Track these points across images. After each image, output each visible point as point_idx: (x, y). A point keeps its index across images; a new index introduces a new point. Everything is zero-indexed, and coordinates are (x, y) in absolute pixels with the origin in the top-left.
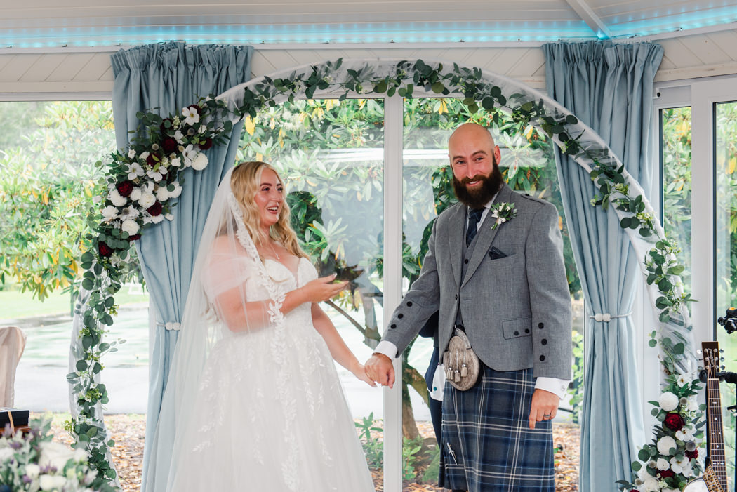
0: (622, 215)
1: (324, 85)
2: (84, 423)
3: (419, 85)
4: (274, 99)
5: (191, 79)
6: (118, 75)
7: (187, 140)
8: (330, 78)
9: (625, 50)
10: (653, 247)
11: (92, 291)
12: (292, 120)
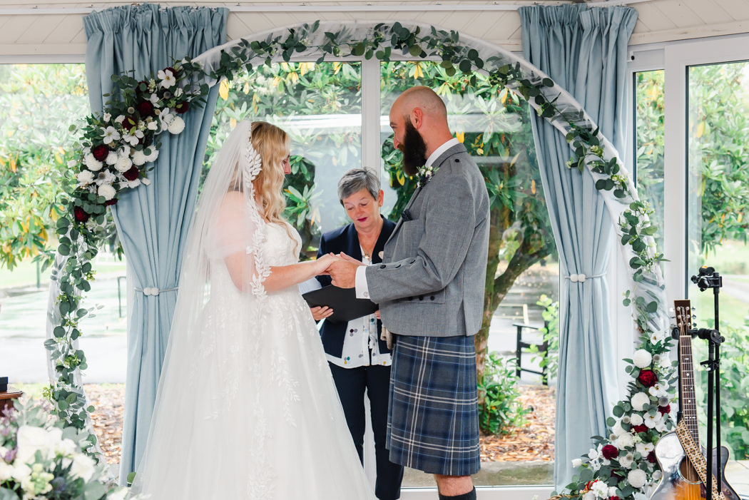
0: (597, 177)
1: (301, 48)
2: (63, 389)
3: (396, 48)
4: (251, 62)
5: (166, 41)
6: (91, 38)
7: (163, 104)
8: (308, 41)
9: (600, 13)
10: (627, 208)
11: (68, 257)
12: (266, 84)
